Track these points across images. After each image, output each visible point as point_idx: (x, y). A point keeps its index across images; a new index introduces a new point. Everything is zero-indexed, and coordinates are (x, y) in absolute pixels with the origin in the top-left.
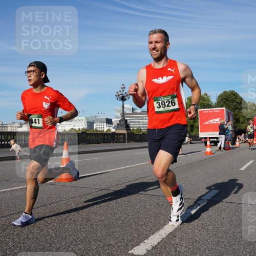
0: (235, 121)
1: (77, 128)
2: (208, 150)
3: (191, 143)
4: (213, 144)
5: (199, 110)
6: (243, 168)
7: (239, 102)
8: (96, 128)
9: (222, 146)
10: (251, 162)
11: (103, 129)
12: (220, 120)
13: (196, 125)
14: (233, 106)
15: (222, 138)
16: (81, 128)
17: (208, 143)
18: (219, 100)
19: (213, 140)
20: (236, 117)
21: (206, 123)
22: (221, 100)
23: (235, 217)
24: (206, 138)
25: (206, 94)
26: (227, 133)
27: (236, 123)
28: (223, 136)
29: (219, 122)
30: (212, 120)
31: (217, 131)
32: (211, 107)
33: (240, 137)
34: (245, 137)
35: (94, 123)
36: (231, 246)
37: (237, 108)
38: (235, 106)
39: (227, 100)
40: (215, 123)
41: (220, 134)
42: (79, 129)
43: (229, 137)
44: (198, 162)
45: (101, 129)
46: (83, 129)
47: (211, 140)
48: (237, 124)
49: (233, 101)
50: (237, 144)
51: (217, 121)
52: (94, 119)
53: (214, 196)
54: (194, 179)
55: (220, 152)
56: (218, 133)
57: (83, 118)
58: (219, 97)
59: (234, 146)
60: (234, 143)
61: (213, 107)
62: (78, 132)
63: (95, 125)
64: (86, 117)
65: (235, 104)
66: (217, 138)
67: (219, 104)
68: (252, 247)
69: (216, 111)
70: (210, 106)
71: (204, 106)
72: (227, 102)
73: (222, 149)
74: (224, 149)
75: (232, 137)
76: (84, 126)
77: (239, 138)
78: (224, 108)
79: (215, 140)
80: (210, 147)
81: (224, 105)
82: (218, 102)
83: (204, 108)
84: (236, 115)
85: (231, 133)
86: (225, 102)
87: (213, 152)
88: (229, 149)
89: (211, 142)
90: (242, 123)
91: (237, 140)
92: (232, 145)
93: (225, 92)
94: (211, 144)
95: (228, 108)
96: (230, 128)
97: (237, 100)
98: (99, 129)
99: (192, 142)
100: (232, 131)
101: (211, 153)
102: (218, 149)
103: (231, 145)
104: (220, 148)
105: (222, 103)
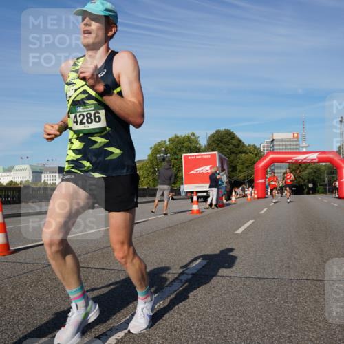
0: (230, 170)
1: (18, 181)
2: (195, 207)
3: (173, 199)
4: (202, 200)
5: (184, 155)
6: (240, 231)
7: (236, 144)
8: (45, 180)
9: (214, 203)
10: (251, 222)
11: (54, 182)
12: (211, 168)
13: (179, 175)
14: (227, 150)
15: (214, 192)
16: (24, 180)
17: (195, 198)
18: (211, 142)
19: (202, 194)
20: (233, 164)
21: (193, 172)
22: (213, 141)
23: (228, 295)
24: (192, 192)
25: (193, 134)
26: (220, 185)
27: (232, 171)
28: (215, 190)
29: (209, 171)
30: (200, 169)
31: (206, 182)
32: (199, 152)
33: (236, 190)
34: (243, 190)
35: (42, 173)
36: (221, 333)
37: (233, 153)
38: (230, 149)
39: (221, 142)
40: (204, 172)
41: (210, 187)
42: (21, 182)
43: (223, 190)
44: (180, 224)
45: (51, 182)
46: (27, 181)
47: (199, 194)
48: (233, 173)
49: (228, 143)
50: (233, 199)
51: (207, 169)
52: (42, 168)
53: (201, 269)
54: (175, 248)
55: (210, 210)
56: (208, 185)
57: (27, 166)
58: (210, 138)
59: (228, 202)
60: (229, 198)
61: (203, 151)
62: (20, 186)
63: (43, 175)
64: (30, 166)
65: (231, 146)
66: (207, 192)
67: (210, 148)
68: (248, 333)
69: (205, 157)
70: (198, 150)
71: (190, 150)
72: (221, 145)
73: (213, 206)
74: (216, 205)
75: (226, 191)
76: (28, 178)
77: (235, 192)
78: (216, 153)
79: (205, 194)
80: (197, 204)
81: (217, 149)
82: (209, 145)
83: (191, 153)
84: (231, 162)
85: (225, 185)
86: (218, 144)
87: (201, 211)
88: (223, 205)
89: (198, 197)
90: (240, 172)
91: (233, 193)
92: (227, 200)
93: (218, 132)
94: (200, 200)
95: (222, 152)
96: (225, 178)
97: (233, 141)
98: (49, 182)
99: (175, 197)
100: (226, 182)
101: (198, 211)
102: (208, 206)
103: (224, 201)
104: (211, 205)
105: (214, 146)
